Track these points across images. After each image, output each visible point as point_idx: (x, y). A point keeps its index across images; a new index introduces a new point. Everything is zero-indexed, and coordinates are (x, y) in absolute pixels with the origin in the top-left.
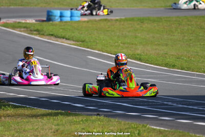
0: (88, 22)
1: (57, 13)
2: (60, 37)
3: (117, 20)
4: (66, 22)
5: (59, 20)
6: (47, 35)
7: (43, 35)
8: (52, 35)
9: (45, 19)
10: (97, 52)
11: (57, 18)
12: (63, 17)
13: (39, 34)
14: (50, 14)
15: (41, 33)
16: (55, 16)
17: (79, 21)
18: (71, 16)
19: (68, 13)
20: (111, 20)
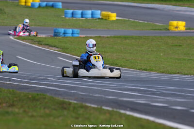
0: (84, 37)
1: (62, 30)
2: (52, 46)
3: (108, 37)
4: (67, 37)
5: (63, 36)
6: (44, 45)
7: (41, 44)
8: (47, 44)
9: (52, 35)
10: (69, 55)
11: (61, 34)
12: (67, 33)
13: (38, 44)
14: (56, 31)
15: (40, 43)
16: (60, 33)
17: (77, 37)
18: (72, 34)
19: (70, 31)
20: (104, 37)
